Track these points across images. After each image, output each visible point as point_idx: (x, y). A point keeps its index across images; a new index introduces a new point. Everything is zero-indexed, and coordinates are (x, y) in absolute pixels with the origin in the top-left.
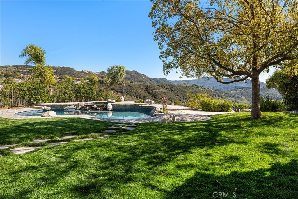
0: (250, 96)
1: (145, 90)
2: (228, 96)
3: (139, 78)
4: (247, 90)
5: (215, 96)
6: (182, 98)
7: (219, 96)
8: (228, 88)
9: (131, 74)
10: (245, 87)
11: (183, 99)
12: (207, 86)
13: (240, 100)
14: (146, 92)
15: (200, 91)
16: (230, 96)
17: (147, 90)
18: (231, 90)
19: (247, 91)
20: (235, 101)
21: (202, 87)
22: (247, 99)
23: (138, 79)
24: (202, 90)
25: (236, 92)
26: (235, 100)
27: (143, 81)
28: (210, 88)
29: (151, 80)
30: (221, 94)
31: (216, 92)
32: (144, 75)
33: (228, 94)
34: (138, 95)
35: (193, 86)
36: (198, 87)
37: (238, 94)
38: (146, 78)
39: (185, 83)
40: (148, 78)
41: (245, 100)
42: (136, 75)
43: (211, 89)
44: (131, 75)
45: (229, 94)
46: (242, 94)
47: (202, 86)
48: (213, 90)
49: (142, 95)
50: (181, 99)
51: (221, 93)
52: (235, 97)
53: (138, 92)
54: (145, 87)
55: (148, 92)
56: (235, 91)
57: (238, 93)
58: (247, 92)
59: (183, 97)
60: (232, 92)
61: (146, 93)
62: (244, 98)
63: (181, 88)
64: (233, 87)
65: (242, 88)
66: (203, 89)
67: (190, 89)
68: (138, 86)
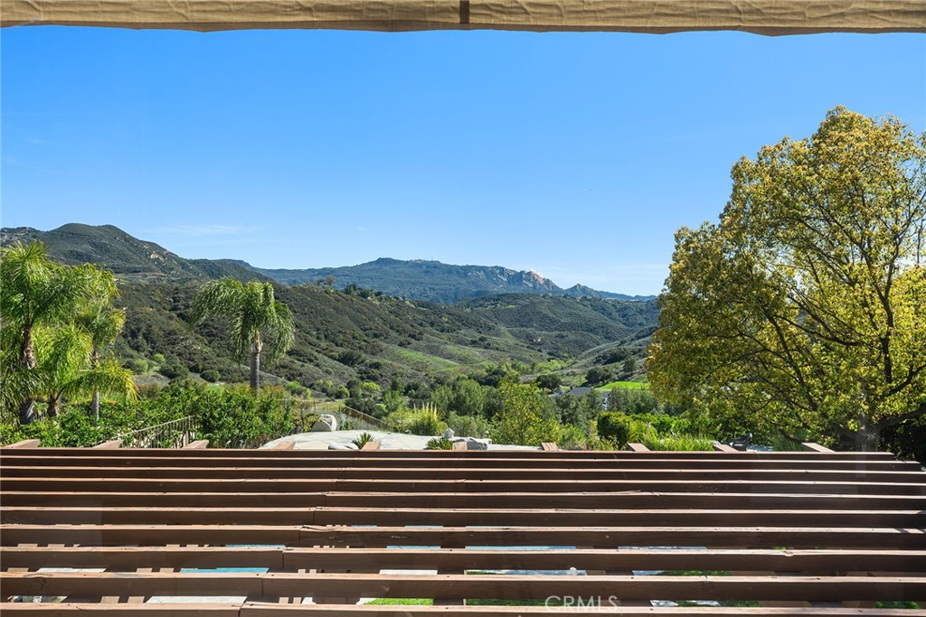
0: (519, 321)
1: (169, 307)
2: (457, 323)
3: (134, 256)
4: (509, 303)
5: (421, 325)
6: (314, 333)
7: (432, 324)
8: (456, 296)
9: (97, 241)
10: (503, 295)
11: (318, 338)
12: (391, 289)
13: (494, 335)
14: (173, 314)
15: (372, 308)
16: (464, 324)
17: (174, 309)
18: (465, 303)
19: (511, 306)
20: (480, 339)
21: (378, 294)
22: (511, 332)
23: (127, 261)
24: (378, 303)
25: (480, 308)
26: (478, 336)
27: (150, 270)
28: (404, 298)
29: (183, 264)
30: (438, 319)
31: (423, 311)
32: (154, 247)
33: (460, 319)
34: (139, 330)
35: (347, 292)
36: (364, 295)
37: (484, 316)
38: (161, 259)
39: (321, 281)
40: (171, 256)
41: (507, 334)
42: (118, 245)
43: (408, 302)
44: (94, 245)
45: (460, 317)
46: (497, 315)
47: (376, 291)
48: (413, 306)
49: (155, 329)
50: (309, 337)
51: (439, 313)
52: (477, 326)
53: (140, 315)
54: (168, 294)
55: (179, 315)
56: (476, 307)
57: (487, 314)
58: (510, 310)
59: (318, 330)
60: (468, 310)
61: (171, 318)
62: (503, 328)
63: (309, 299)
64: (471, 295)
65: (496, 298)
66: (380, 300)
67: (338, 301)
68: (137, 290)
